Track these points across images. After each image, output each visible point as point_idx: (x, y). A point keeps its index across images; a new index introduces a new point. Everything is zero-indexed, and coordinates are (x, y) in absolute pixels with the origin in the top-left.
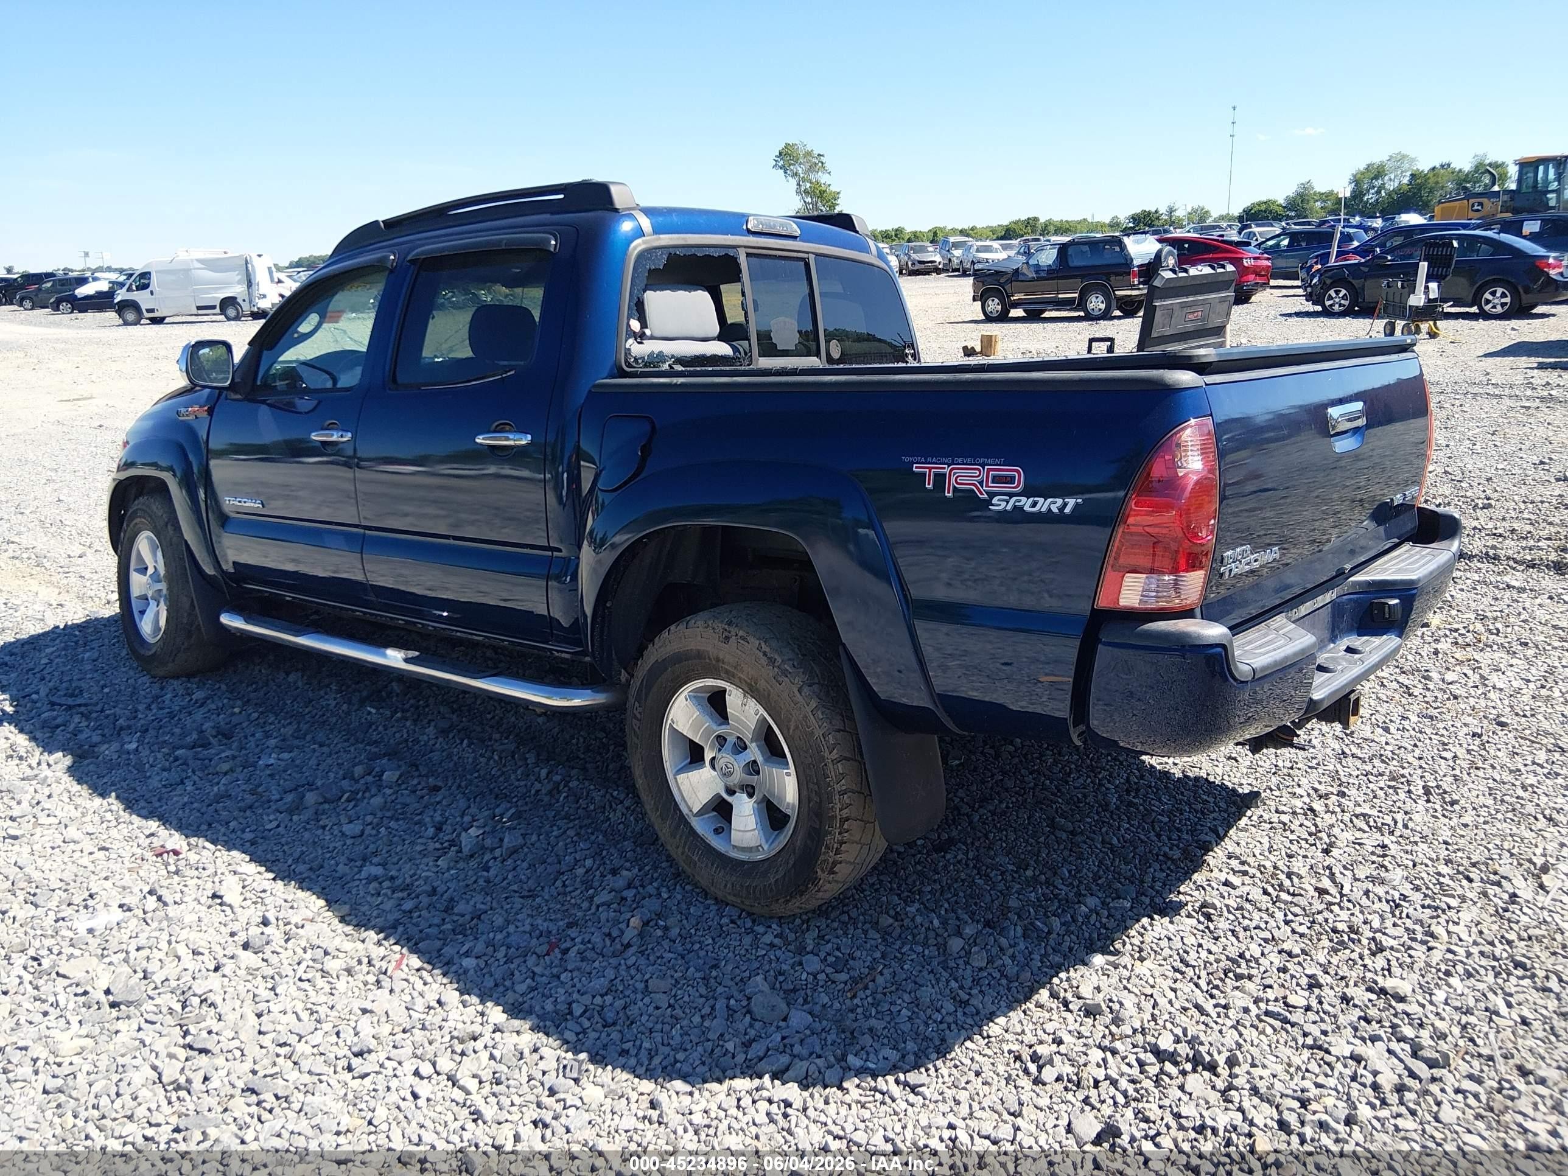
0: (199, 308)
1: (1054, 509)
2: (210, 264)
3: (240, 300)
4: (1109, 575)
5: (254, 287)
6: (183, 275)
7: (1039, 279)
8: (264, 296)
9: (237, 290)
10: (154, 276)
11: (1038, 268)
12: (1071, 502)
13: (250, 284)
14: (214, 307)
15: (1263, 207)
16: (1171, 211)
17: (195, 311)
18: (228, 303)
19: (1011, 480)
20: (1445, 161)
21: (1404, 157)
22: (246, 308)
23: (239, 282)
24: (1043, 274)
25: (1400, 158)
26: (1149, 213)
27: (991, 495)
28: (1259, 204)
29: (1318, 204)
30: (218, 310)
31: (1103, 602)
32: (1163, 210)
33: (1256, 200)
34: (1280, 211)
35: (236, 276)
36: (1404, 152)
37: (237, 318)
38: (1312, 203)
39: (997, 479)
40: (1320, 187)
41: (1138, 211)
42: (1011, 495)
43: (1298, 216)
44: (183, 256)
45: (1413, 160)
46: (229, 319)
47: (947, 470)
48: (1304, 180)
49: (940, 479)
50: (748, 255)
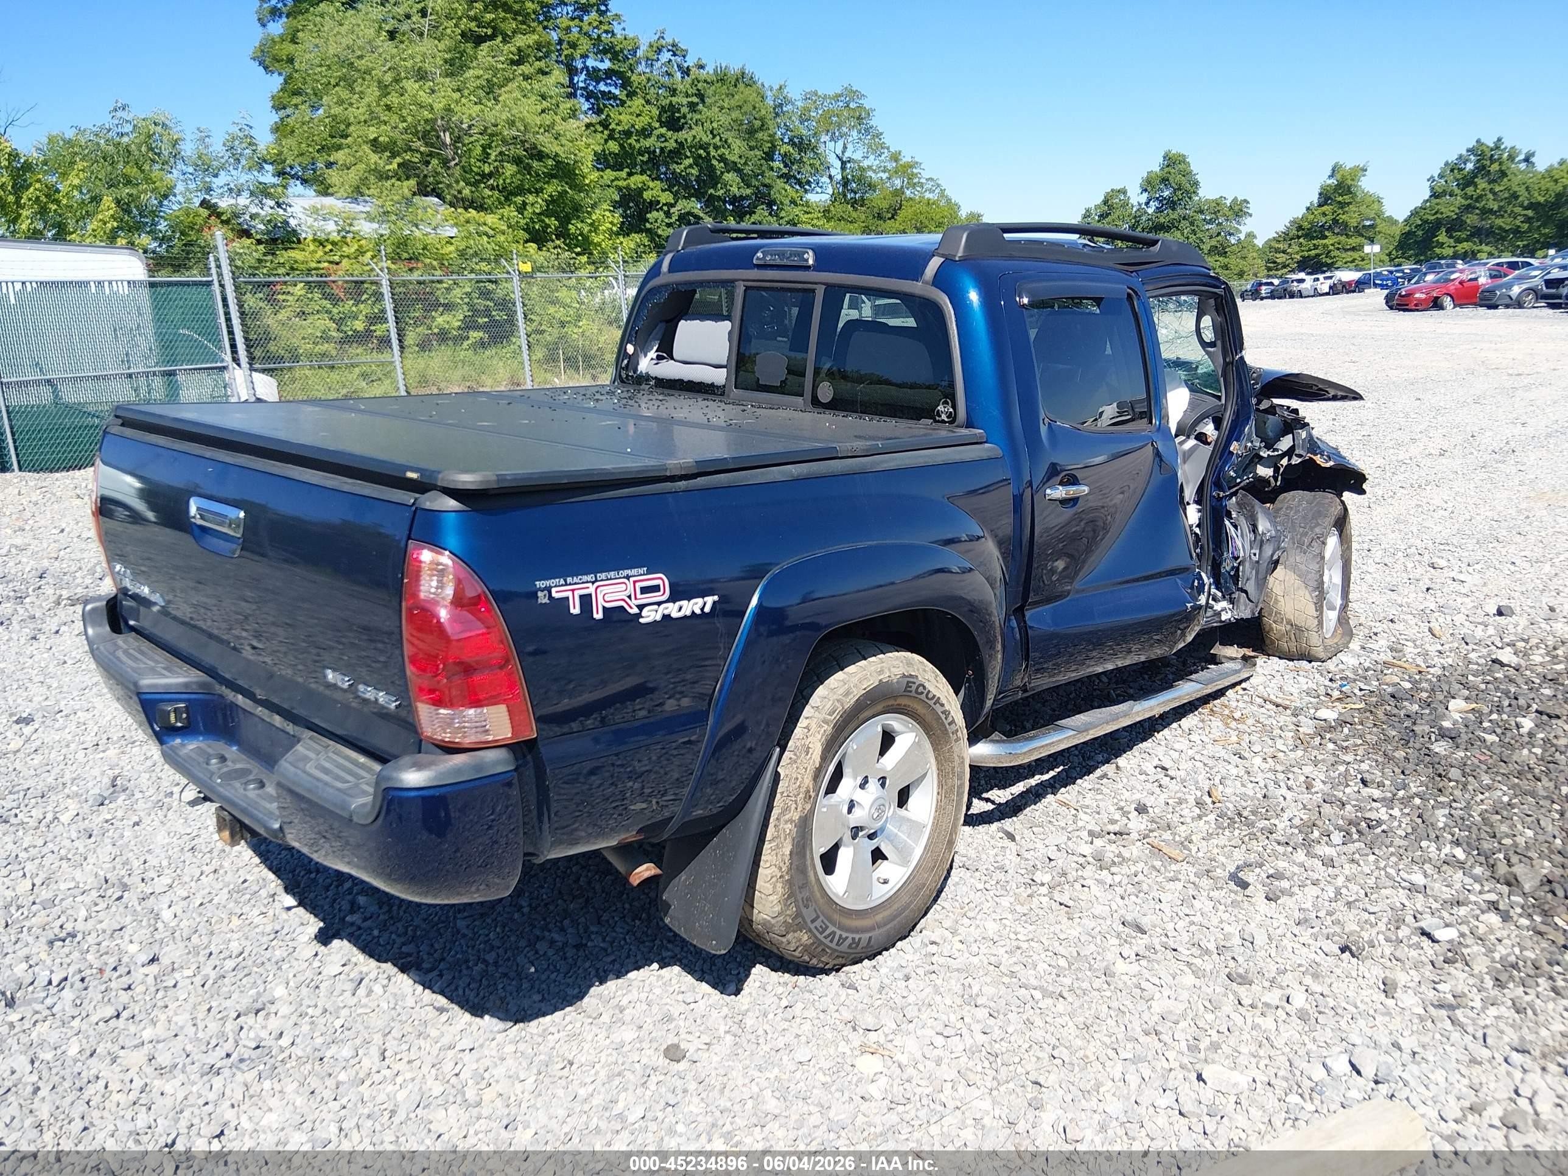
50: (747, 288)
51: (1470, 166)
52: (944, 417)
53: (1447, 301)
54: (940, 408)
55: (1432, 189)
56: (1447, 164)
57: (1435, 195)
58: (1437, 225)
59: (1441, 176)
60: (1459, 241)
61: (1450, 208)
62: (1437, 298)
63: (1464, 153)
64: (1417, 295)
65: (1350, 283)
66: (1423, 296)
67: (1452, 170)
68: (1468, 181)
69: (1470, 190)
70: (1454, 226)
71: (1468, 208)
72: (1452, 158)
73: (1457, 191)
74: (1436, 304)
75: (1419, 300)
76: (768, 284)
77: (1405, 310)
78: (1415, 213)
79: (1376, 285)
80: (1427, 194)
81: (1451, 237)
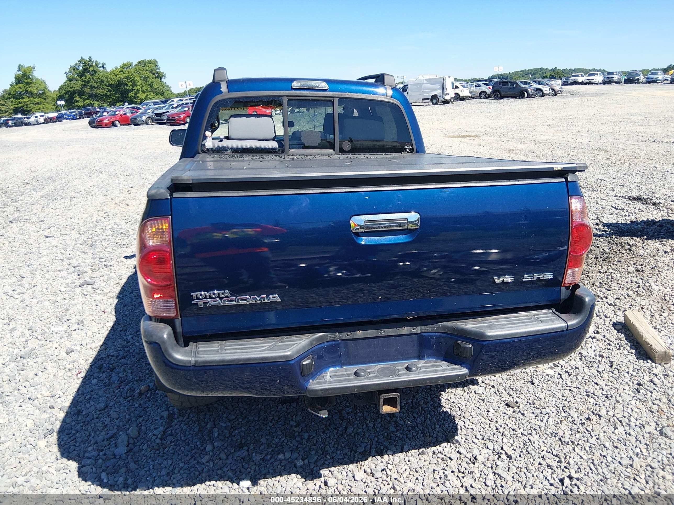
0: (423, 99)
2: (430, 81)
3: (438, 96)
5: (445, 90)
6: (419, 85)
8: (448, 94)
9: (438, 92)
10: (409, 86)
13: (443, 89)
14: (428, 99)
17: (421, 101)
18: (434, 97)
22: (440, 99)
23: (439, 89)
30: (430, 101)
35: (439, 86)
37: (436, 104)
44: (420, 78)
46: (433, 104)
50: (289, 100)
51: (81, 68)
52: (408, 150)
53: (117, 123)
54: (406, 147)
55: (68, 77)
56: (71, 67)
57: (70, 80)
58: (74, 92)
59: (70, 72)
60: (84, 99)
61: (78, 85)
62: (113, 122)
63: (77, 62)
64: (105, 121)
65: (53, 118)
66: (108, 122)
67: (74, 70)
68: (81, 75)
69: (83, 78)
70: (81, 94)
71: (85, 86)
72: (73, 64)
73: (78, 78)
74: (113, 125)
75: (105, 123)
76: (298, 98)
77: (101, 128)
78: (61, 88)
79: (67, 119)
80: (65, 79)
81: (80, 98)
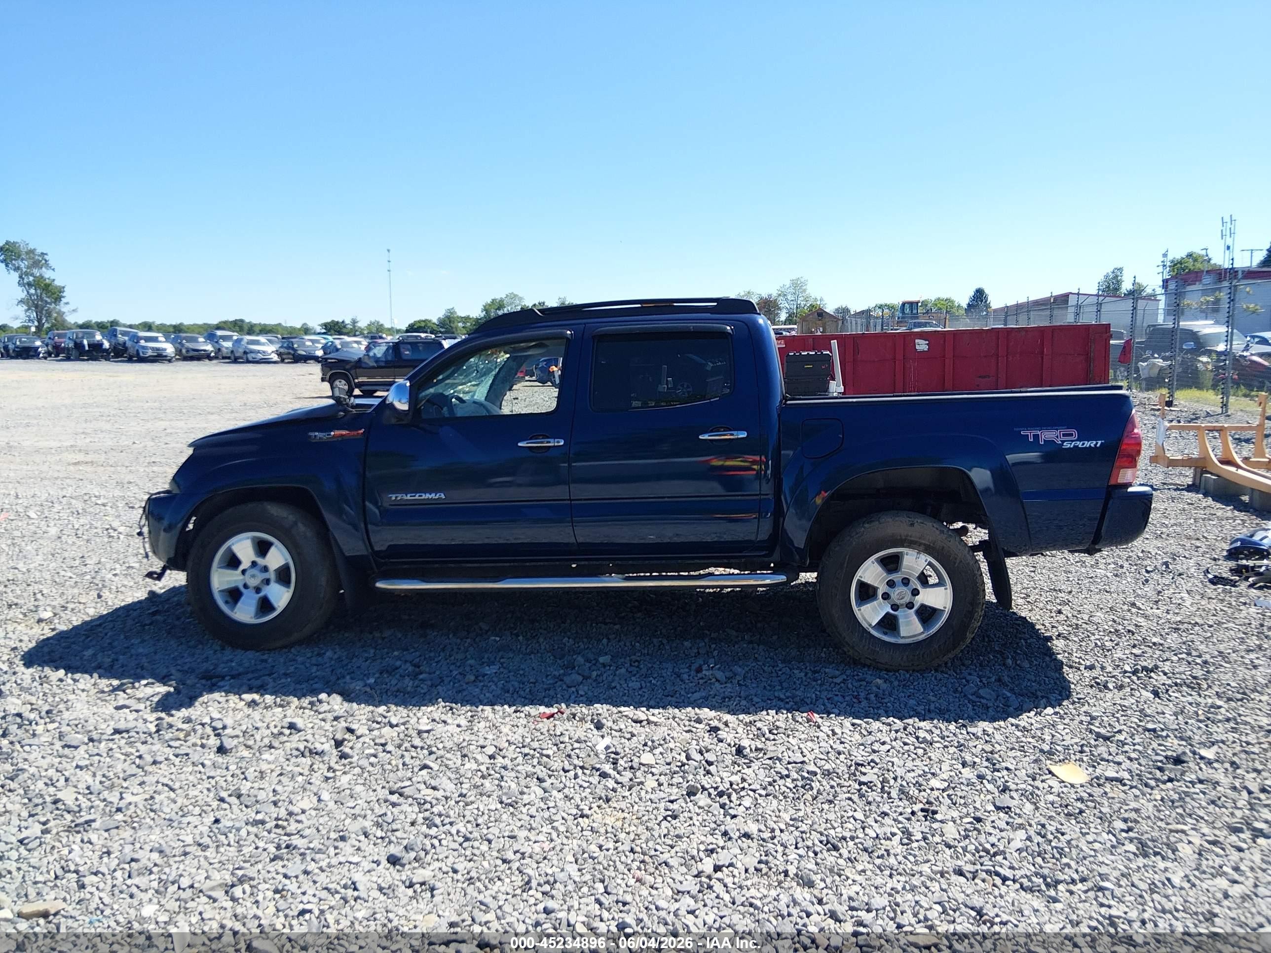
1: (1092, 445)
4: (1114, 471)
7: (379, 367)
11: (377, 360)
12: (1100, 442)
15: (423, 324)
16: (354, 322)
19: (1072, 435)
20: (542, 301)
21: (516, 296)
24: (383, 364)
25: (513, 296)
26: (338, 322)
27: (1063, 442)
28: (420, 322)
29: (460, 325)
31: (1112, 482)
32: (348, 321)
33: (417, 319)
34: (435, 327)
36: (515, 293)
38: (456, 323)
39: (1064, 435)
40: (461, 313)
41: (329, 320)
42: (1072, 441)
43: (446, 332)
45: (521, 299)
47: (1039, 433)
48: (450, 307)
49: (1036, 437)
